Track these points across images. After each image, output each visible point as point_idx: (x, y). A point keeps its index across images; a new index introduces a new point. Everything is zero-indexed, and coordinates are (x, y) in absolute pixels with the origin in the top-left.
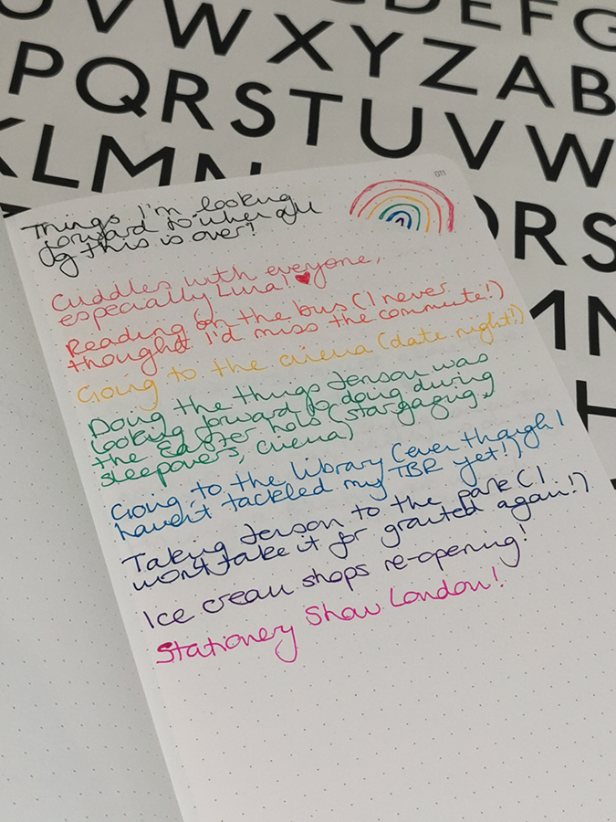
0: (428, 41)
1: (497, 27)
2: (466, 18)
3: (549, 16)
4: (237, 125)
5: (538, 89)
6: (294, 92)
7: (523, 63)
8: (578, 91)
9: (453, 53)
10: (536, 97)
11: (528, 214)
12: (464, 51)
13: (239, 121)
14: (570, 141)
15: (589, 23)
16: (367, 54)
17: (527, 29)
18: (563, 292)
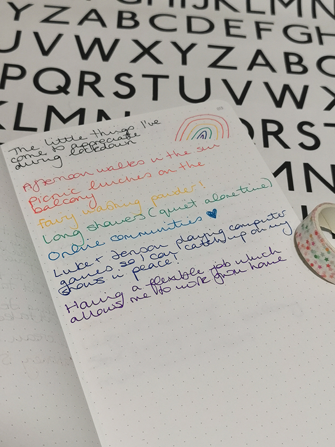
0: (210, 46)
1: (244, 37)
2: (228, 34)
3: (270, 30)
4: (117, 94)
5: (268, 64)
6: (144, 76)
7: (259, 53)
8: (288, 64)
9: (223, 51)
10: (267, 69)
11: (268, 125)
12: (229, 49)
13: (117, 92)
14: (286, 88)
15: (290, 32)
16: (180, 55)
17: (259, 37)
18: (290, 162)
